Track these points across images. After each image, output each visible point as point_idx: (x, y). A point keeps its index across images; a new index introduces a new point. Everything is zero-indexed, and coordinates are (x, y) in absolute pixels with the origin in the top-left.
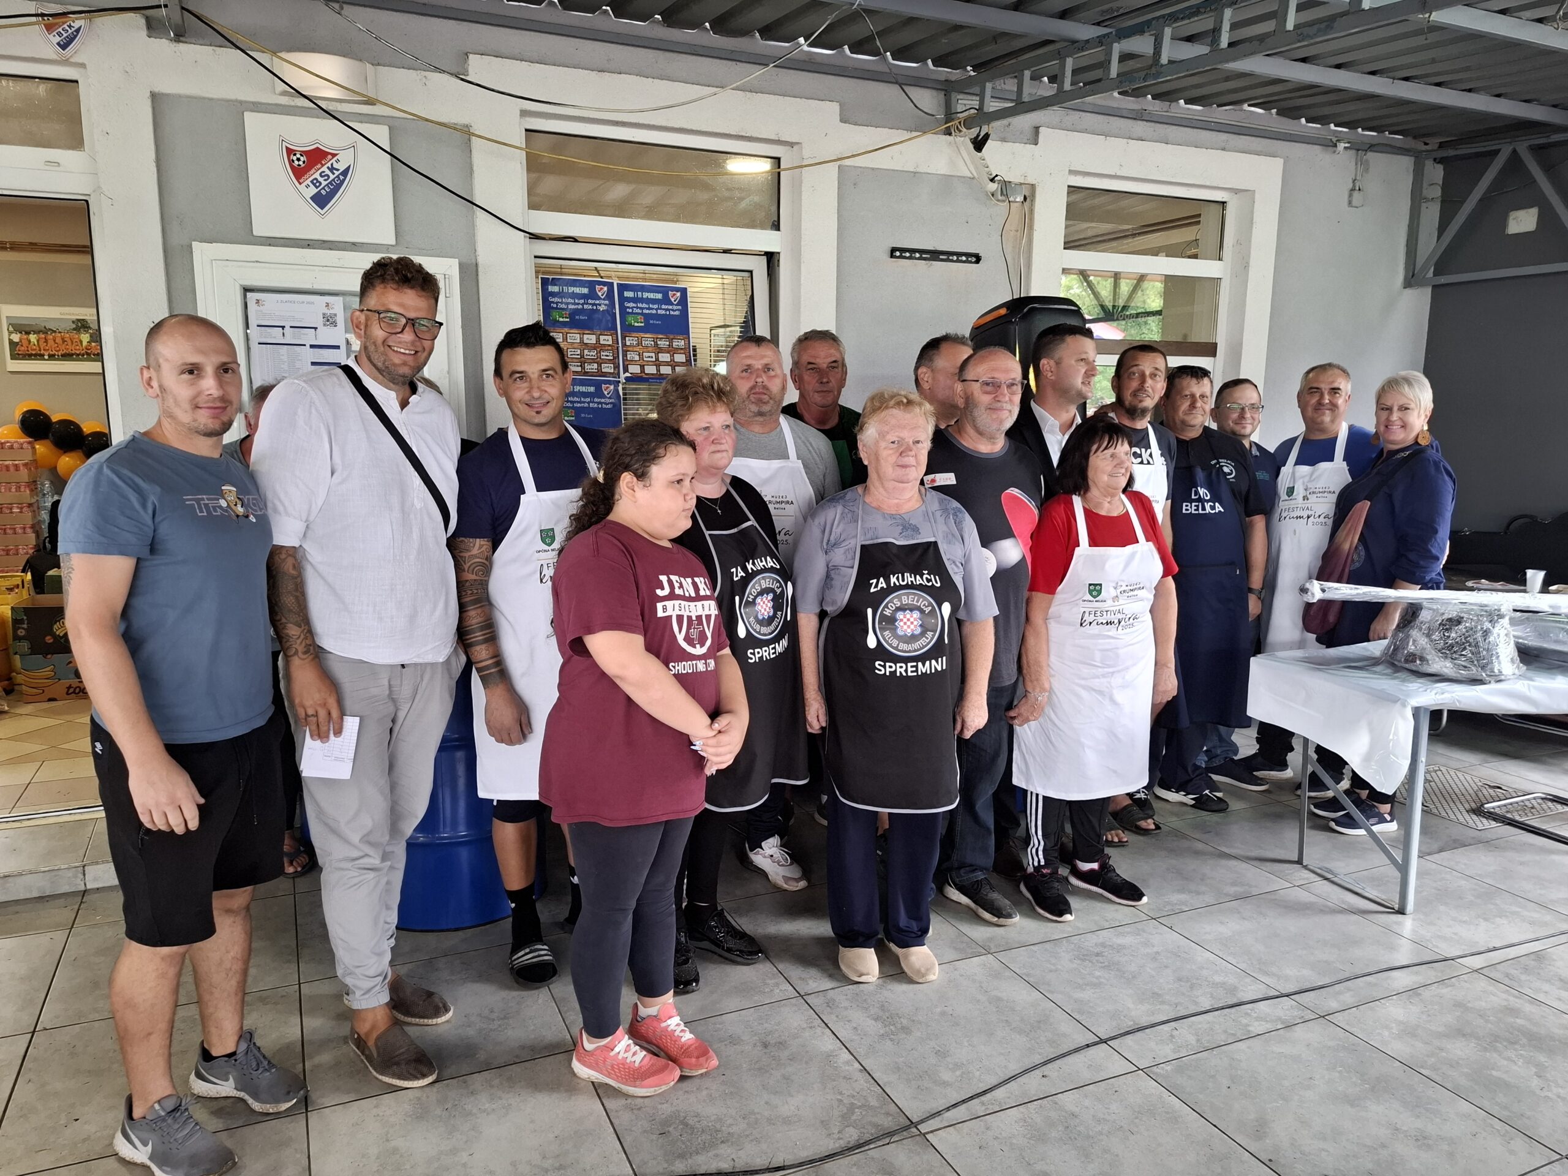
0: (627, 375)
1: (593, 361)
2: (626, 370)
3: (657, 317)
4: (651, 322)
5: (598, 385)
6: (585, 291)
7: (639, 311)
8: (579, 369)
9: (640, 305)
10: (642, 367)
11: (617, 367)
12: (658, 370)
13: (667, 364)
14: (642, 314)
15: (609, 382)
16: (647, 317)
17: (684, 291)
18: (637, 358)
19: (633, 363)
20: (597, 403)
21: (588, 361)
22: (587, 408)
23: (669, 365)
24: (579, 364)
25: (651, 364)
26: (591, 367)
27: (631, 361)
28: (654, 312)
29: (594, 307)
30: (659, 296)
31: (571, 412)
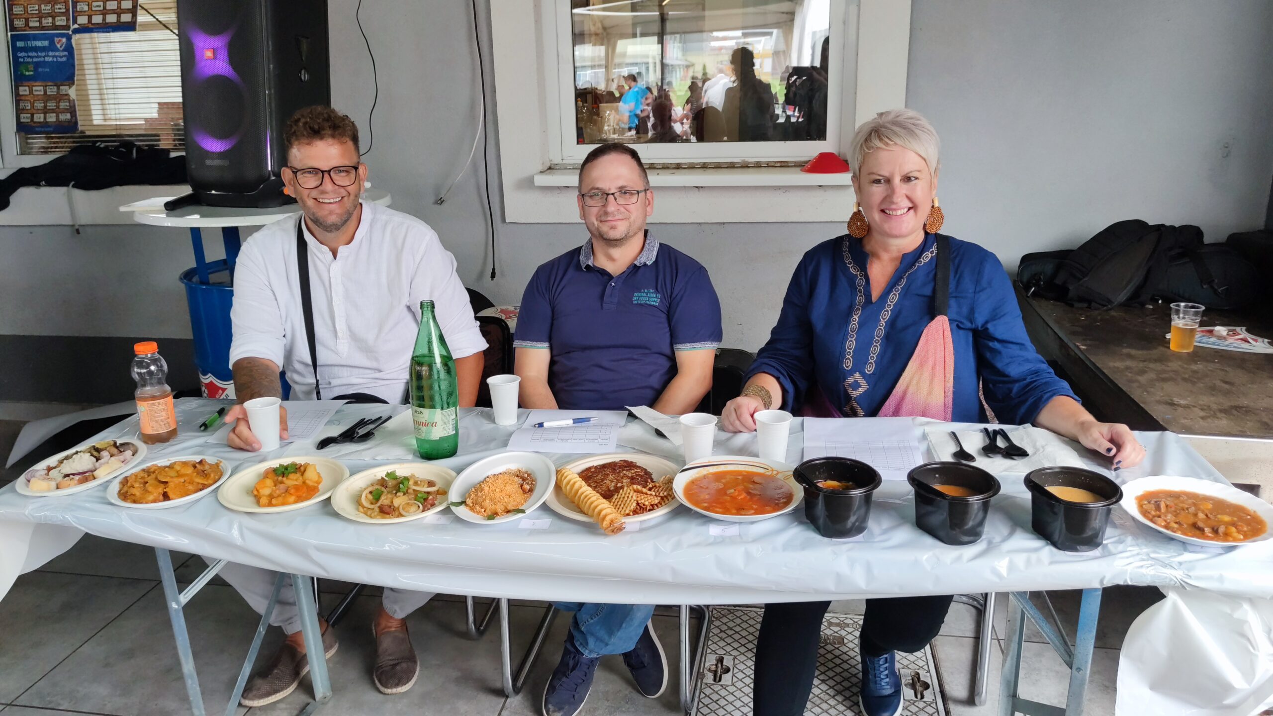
0: (76, 26)
1: (49, 15)
2: (75, 22)
5: (51, 39)
8: (37, 24)
10: (90, 17)
11: (68, 20)
12: (104, 19)
13: (113, 12)
15: (62, 35)
18: (86, 8)
19: (83, 14)
20: (50, 56)
21: (45, 15)
22: (44, 61)
23: (115, 13)
24: (38, 19)
25: (98, 13)
26: (47, 22)
27: (81, 12)
31: (31, 67)
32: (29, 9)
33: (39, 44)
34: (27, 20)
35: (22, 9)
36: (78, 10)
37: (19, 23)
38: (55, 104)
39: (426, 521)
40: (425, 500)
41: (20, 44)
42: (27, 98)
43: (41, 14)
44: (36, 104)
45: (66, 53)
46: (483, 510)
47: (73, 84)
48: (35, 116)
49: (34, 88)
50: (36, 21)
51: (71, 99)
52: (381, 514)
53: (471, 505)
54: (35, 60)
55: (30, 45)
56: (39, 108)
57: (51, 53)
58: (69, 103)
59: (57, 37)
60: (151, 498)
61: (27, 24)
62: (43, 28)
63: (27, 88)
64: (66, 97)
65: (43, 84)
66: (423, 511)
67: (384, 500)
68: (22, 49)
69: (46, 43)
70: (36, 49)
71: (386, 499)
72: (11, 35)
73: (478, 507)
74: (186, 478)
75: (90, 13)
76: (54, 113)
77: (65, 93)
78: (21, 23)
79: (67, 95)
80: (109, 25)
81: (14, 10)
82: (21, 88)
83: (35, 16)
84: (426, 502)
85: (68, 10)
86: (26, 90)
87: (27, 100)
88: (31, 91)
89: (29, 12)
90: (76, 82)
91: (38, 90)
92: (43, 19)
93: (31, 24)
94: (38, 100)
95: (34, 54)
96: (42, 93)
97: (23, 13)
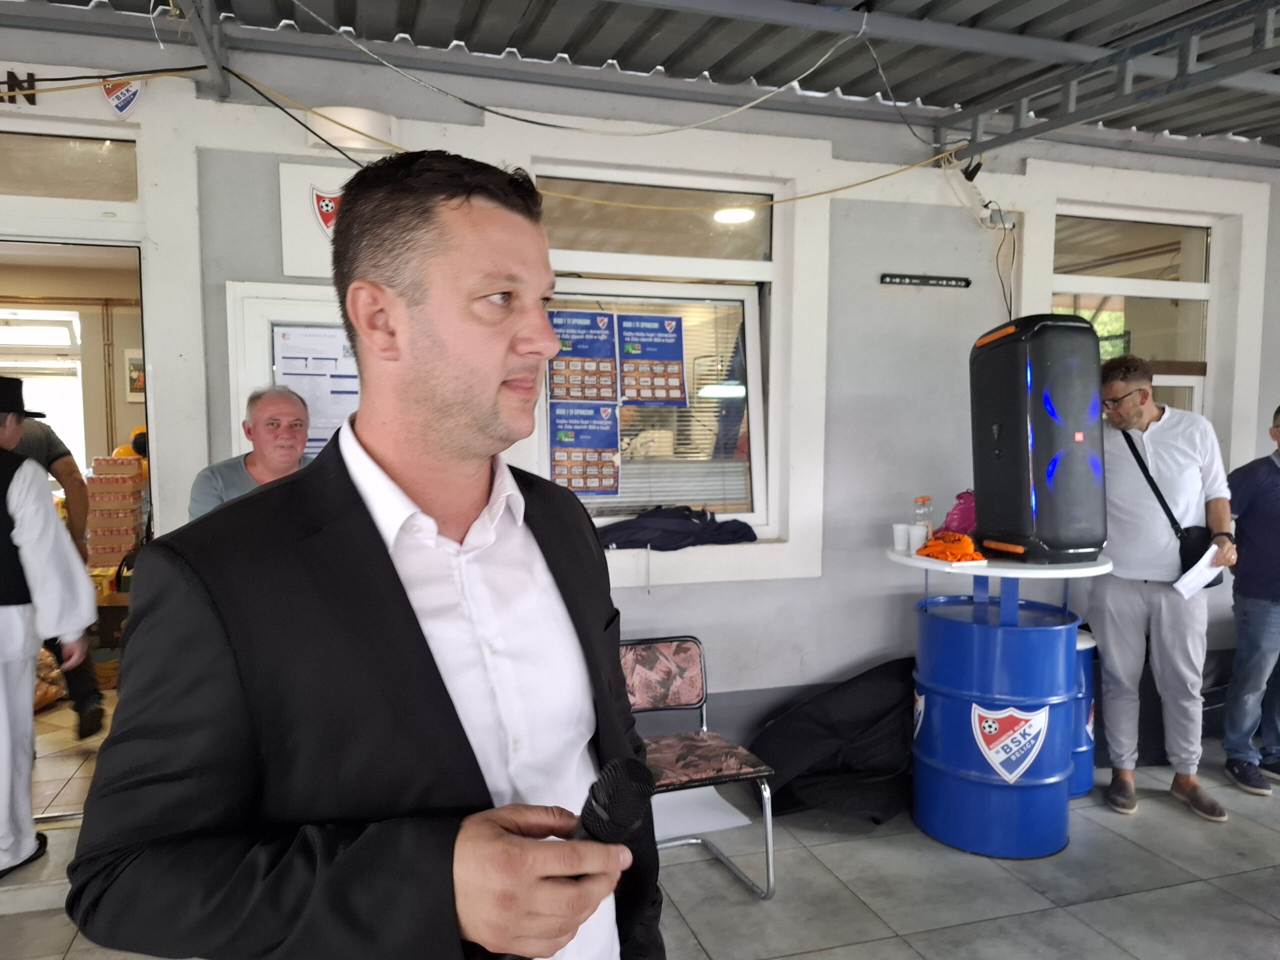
0: (625, 398)
1: (593, 386)
2: (623, 394)
3: (653, 344)
4: (648, 349)
5: (597, 409)
6: (587, 322)
7: (637, 339)
8: (580, 394)
9: (638, 334)
10: (638, 391)
11: (615, 391)
12: (654, 394)
13: (661, 387)
14: (639, 342)
15: (608, 406)
16: (644, 345)
17: (679, 321)
18: (634, 383)
19: (631, 387)
20: (595, 425)
21: (587, 386)
22: (587, 429)
23: (664, 389)
25: (647, 387)
26: (592, 392)
27: (628, 386)
28: (650, 340)
29: (596, 337)
30: (656, 325)
31: (571, 434)
32: (571, 379)
33: (583, 412)
34: (568, 390)
35: (564, 378)
36: (626, 383)
37: (558, 392)
38: (596, 470)
41: (560, 411)
42: (564, 463)
43: (583, 385)
44: (573, 470)
45: (609, 423)
47: (617, 451)
48: (573, 481)
49: (573, 456)
50: (580, 391)
51: (615, 465)
54: (576, 427)
55: (571, 413)
56: (577, 475)
57: (595, 422)
58: (613, 469)
59: (603, 407)
61: (568, 393)
62: (586, 398)
63: (565, 455)
64: (610, 464)
65: (583, 452)
68: (562, 417)
69: (591, 412)
70: (580, 417)
72: (551, 402)
75: (638, 387)
76: (596, 478)
77: (607, 460)
78: (561, 392)
79: (612, 461)
80: (658, 399)
81: (555, 378)
82: (558, 454)
83: (575, 386)
85: (614, 383)
86: (563, 456)
87: (564, 466)
88: (569, 458)
89: (571, 382)
90: (621, 452)
91: (578, 457)
92: (586, 390)
93: (572, 394)
94: (577, 467)
95: (575, 422)
96: (581, 459)
97: (564, 382)
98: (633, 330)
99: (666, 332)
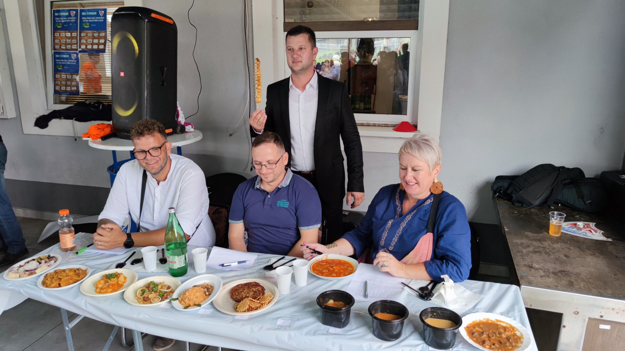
0: (80, 49)
3: (94, 23)
4: (92, 25)
5: (70, 54)
6: (68, 14)
7: (87, 21)
8: (64, 48)
9: (88, 18)
10: (86, 46)
11: (77, 46)
12: (92, 47)
13: (96, 44)
15: (74, 53)
16: (90, 23)
17: (105, 10)
18: (85, 42)
19: (83, 44)
20: (70, 62)
21: (68, 44)
22: (66, 64)
23: (97, 45)
24: (65, 45)
25: (90, 44)
26: (69, 47)
27: (83, 43)
28: (93, 21)
29: (70, 21)
30: (95, 13)
31: (61, 66)
32: (62, 41)
33: (65, 56)
34: (60, 46)
35: (59, 41)
36: (82, 42)
37: (57, 47)
38: (70, 83)
39: (161, 306)
40: (163, 296)
41: (57, 56)
42: (59, 79)
43: (66, 44)
44: (62, 82)
45: (76, 61)
46: (184, 303)
47: (78, 74)
48: (62, 87)
49: (62, 75)
50: (64, 46)
51: (77, 81)
52: (143, 301)
53: (180, 300)
54: (63, 63)
55: (61, 57)
56: (64, 84)
57: (69, 61)
58: (76, 83)
59: (73, 54)
60: (53, 285)
61: (60, 48)
62: (67, 49)
63: (59, 75)
64: (75, 80)
65: (66, 74)
66: (161, 301)
67: (145, 295)
68: (58, 58)
69: (68, 56)
70: (63, 58)
71: (146, 294)
72: (54, 52)
73: (182, 302)
74: (69, 277)
75: (87, 44)
76: (70, 86)
77: (74, 78)
78: (58, 47)
79: (76, 79)
80: (94, 50)
81: (56, 41)
82: (56, 75)
83: (64, 44)
84: (163, 297)
85: (77, 42)
86: (58, 76)
87: (59, 80)
88: (61, 77)
89: (62, 42)
90: (79, 74)
91: (64, 76)
92: (67, 46)
93: (62, 48)
94: (63, 81)
95: (63, 60)
96: (65, 78)
97: (59, 42)
98: (86, 16)
99: (100, 16)
